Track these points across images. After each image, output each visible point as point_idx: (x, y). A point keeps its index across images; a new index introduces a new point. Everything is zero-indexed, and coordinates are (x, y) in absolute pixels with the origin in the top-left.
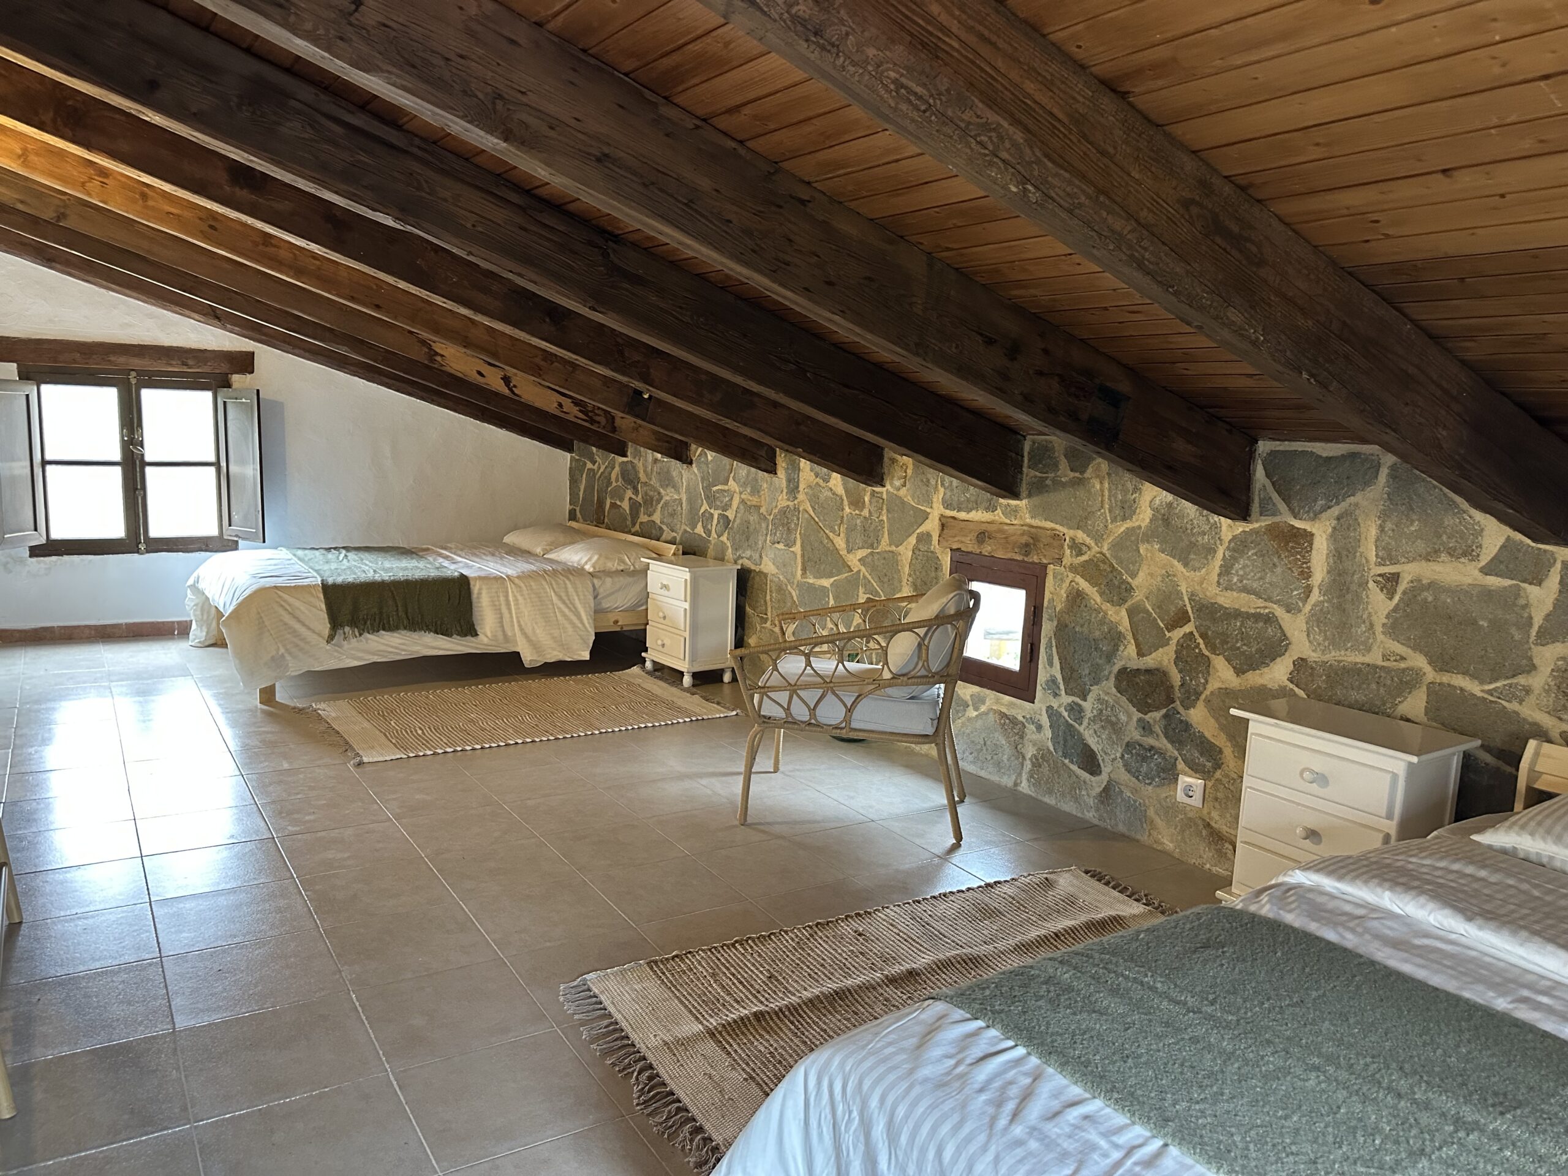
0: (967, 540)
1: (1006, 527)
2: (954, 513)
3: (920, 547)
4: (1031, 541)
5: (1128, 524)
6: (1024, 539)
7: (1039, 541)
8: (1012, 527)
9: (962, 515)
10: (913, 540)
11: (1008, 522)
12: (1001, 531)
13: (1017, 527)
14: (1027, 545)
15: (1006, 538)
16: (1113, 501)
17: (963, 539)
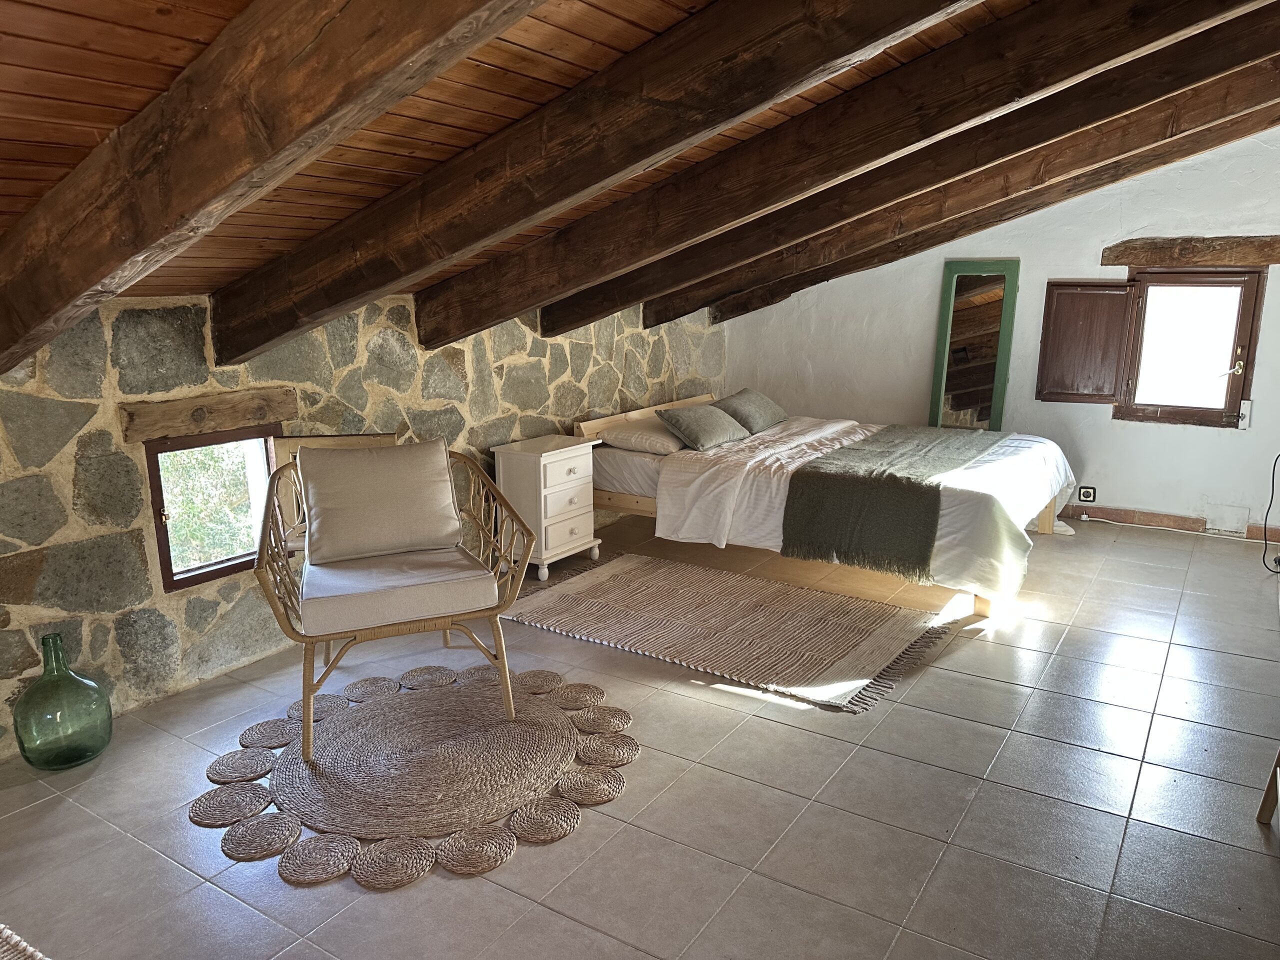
0: (177, 423)
1: (229, 396)
2: (144, 397)
3: (89, 453)
4: (264, 403)
5: (351, 367)
6: (256, 403)
7: (271, 401)
8: (236, 394)
9: (158, 396)
10: (71, 448)
11: (228, 389)
12: (222, 402)
13: (243, 393)
14: (260, 408)
15: (232, 407)
16: (334, 350)
17: (170, 424)
